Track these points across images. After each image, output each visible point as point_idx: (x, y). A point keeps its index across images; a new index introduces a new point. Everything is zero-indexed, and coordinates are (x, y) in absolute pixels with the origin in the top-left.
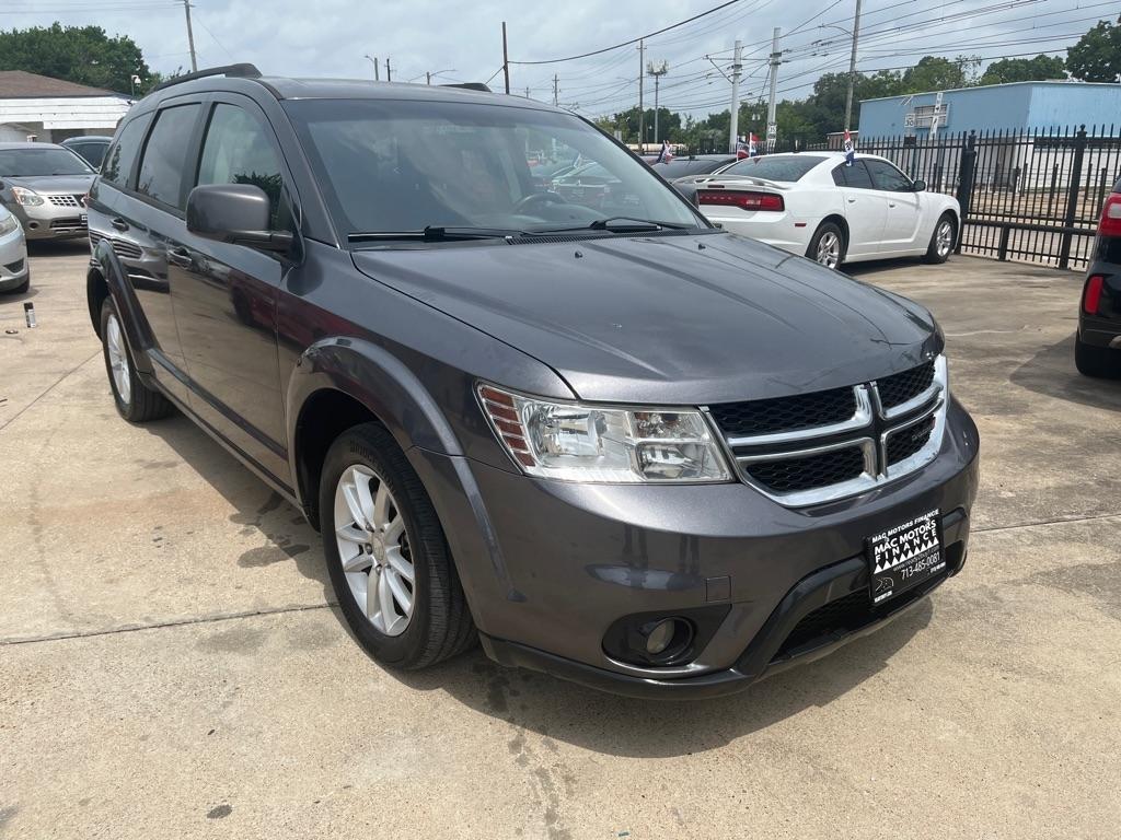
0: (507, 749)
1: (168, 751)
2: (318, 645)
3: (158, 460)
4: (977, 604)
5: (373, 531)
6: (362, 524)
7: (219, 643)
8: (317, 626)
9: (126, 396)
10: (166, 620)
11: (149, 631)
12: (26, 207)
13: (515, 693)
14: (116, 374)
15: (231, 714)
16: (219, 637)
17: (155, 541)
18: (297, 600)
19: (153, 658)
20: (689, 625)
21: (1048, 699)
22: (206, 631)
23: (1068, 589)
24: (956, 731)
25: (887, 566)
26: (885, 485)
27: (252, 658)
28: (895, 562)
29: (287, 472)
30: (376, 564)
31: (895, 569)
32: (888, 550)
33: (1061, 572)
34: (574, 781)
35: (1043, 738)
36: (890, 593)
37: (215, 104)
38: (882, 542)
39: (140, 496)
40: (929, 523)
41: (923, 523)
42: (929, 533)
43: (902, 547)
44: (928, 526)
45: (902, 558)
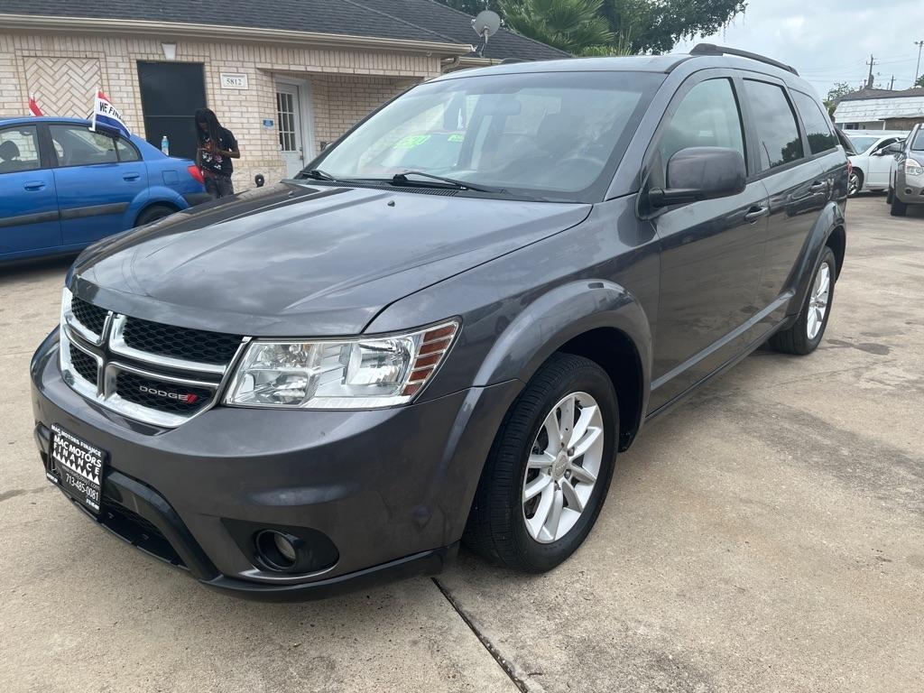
25: (59, 457)
28: (64, 461)
31: (63, 468)
32: (61, 445)
38: (57, 435)
40: (93, 457)
41: (87, 451)
42: (93, 467)
43: (70, 454)
44: (93, 460)
45: (68, 464)
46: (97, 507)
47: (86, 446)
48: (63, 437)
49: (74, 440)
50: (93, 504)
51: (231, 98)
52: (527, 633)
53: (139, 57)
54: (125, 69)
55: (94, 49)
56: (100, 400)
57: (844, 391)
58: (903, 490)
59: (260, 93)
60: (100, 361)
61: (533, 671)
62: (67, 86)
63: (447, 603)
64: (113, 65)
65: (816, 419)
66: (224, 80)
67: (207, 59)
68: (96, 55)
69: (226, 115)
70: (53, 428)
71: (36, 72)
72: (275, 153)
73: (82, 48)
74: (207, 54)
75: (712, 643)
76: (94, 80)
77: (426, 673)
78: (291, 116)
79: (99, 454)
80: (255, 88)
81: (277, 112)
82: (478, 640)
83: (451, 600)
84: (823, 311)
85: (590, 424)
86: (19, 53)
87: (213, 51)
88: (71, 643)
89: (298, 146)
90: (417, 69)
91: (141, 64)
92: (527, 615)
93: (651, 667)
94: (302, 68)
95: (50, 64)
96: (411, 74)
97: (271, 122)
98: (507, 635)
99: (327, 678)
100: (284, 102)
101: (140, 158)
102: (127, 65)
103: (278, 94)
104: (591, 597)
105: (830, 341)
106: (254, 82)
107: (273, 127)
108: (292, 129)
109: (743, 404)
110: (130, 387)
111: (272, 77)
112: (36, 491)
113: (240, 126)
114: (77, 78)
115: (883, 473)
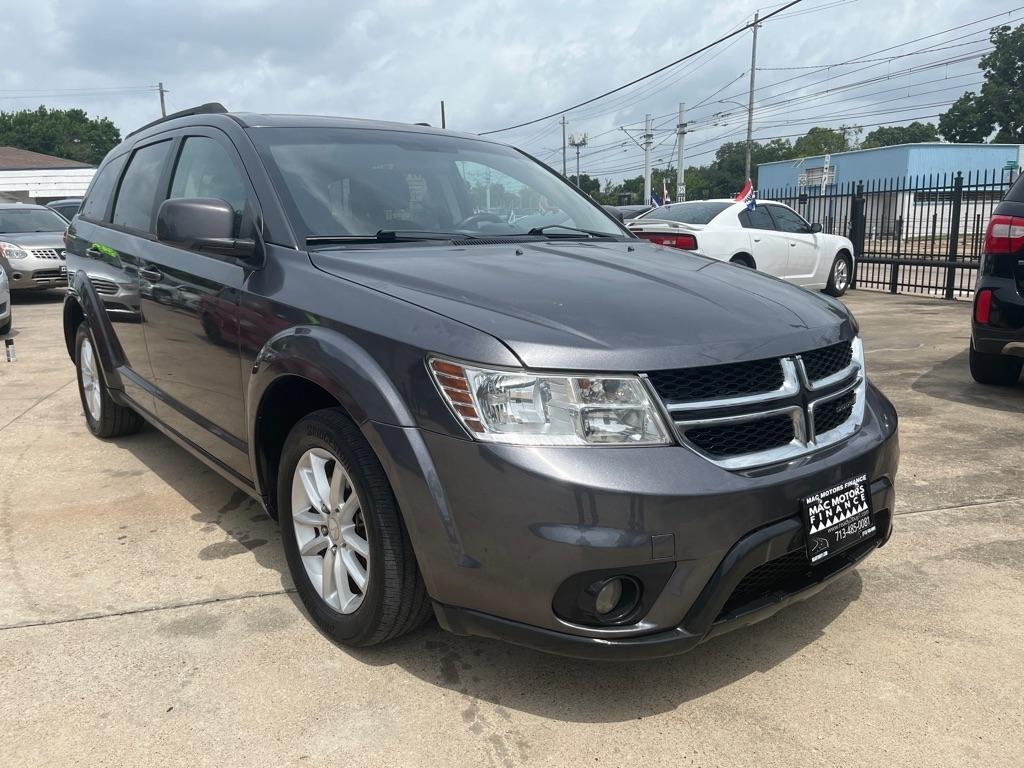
0: (461, 718)
1: (128, 727)
2: (275, 627)
3: (125, 470)
4: (904, 577)
5: (328, 513)
6: (319, 507)
7: (179, 628)
8: (274, 610)
9: (96, 415)
10: (128, 608)
11: (112, 618)
12: (10, 260)
13: (466, 667)
14: (88, 394)
15: (190, 692)
16: (179, 622)
17: (120, 539)
18: (255, 588)
19: (115, 643)
20: (636, 585)
21: (979, 659)
22: (167, 617)
23: (987, 562)
24: (895, 692)
25: (822, 527)
26: (815, 451)
27: (211, 641)
28: (829, 524)
29: (248, 465)
30: (331, 545)
31: (829, 531)
32: (821, 511)
33: (979, 547)
34: (527, 746)
35: (978, 694)
36: (826, 553)
37: (185, 138)
38: (815, 504)
39: (107, 501)
41: (852, 488)
42: (859, 499)
43: (834, 509)
44: (858, 491)
45: (834, 521)
46: (873, 529)
47: (850, 483)
48: (824, 499)
49: (838, 489)
50: (869, 531)
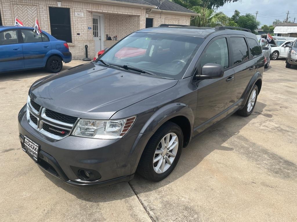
25: (26, 145)
31: (27, 148)
40: (36, 146)
41: (34, 144)
42: (36, 149)
43: (29, 144)
44: (36, 147)
45: (29, 147)
46: (37, 160)
47: (34, 143)
48: (27, 139)
49: (31, 141)
50: (35, 159)
51: (78, 20)
52: (152, 198)
53: (49, 6)
54: (45, 9)
55: (35, 2)
56: (38, 130)
57: (255, 129)
58: (265, 162)
59: (87, 19)
60: (38, 119)
61: (152, 209)
62: (26, 14)
63: (131, 189)
64: (41, 8)
65: (244, 138)
66: (76, 14)
67: (71, 7)
68: (36, 4)
69: (77, 25)
70: (25, 136)
71: (17, 9)
72: (92, 38)
73: (32, 2)
74: (71, 5)
75: (201, 204)
76: (35, 12)
77: (123, 208)
78: (97, 26)
79: (38, 145)
80: (86, 17)
81: (93, 24)
82: (138, 200)
83: (132, 188)
84: (253, 104)
85: (175, 141)
86: (11, 3)
87: (73, 4)
88: (28, 195)
89: (99, 35)
90: (138, 13)
91: (50, 8)
92: (153, 193)
93: (183, 210)
94: (101, 11)
95: (21, 7)
96: (136, 14)
97: (91, 28)
98: (146, 199)
99: (97, 208)
100: (95, 21)
101: (49, 41)
102: (46, 8)
103: (93, 19)
104: (171, 189)
105: (255, 112)
106: (85, 15)
107: (91, 30)
108: (97, 30)
109: (225, 132)
110: (46, 127)
111: (91, 13)
112: (18, 149)
113: (81, 29)
114: (30, 11)
115: (260, 156)
